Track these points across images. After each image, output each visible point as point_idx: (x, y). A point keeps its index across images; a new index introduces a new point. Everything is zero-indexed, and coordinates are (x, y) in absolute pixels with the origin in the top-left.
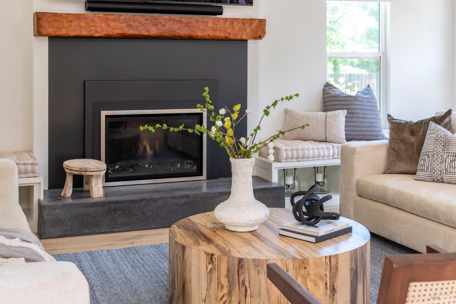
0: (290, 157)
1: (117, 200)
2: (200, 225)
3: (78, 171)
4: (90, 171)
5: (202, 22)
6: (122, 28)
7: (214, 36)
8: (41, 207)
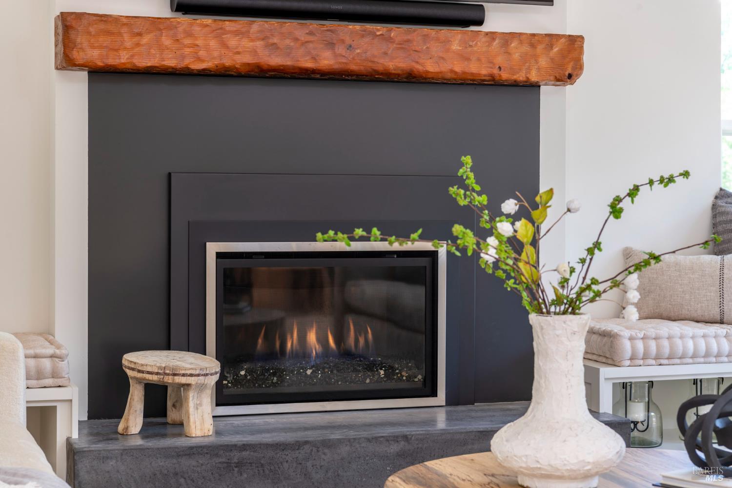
0: (641, 355)
1: (245, 443)
2: (456, 478)
3: (157, 374)
4: (184, 375)
5: (438, 39)
6: (254, 52)
7: (464, 73)
8: (74, 454)
